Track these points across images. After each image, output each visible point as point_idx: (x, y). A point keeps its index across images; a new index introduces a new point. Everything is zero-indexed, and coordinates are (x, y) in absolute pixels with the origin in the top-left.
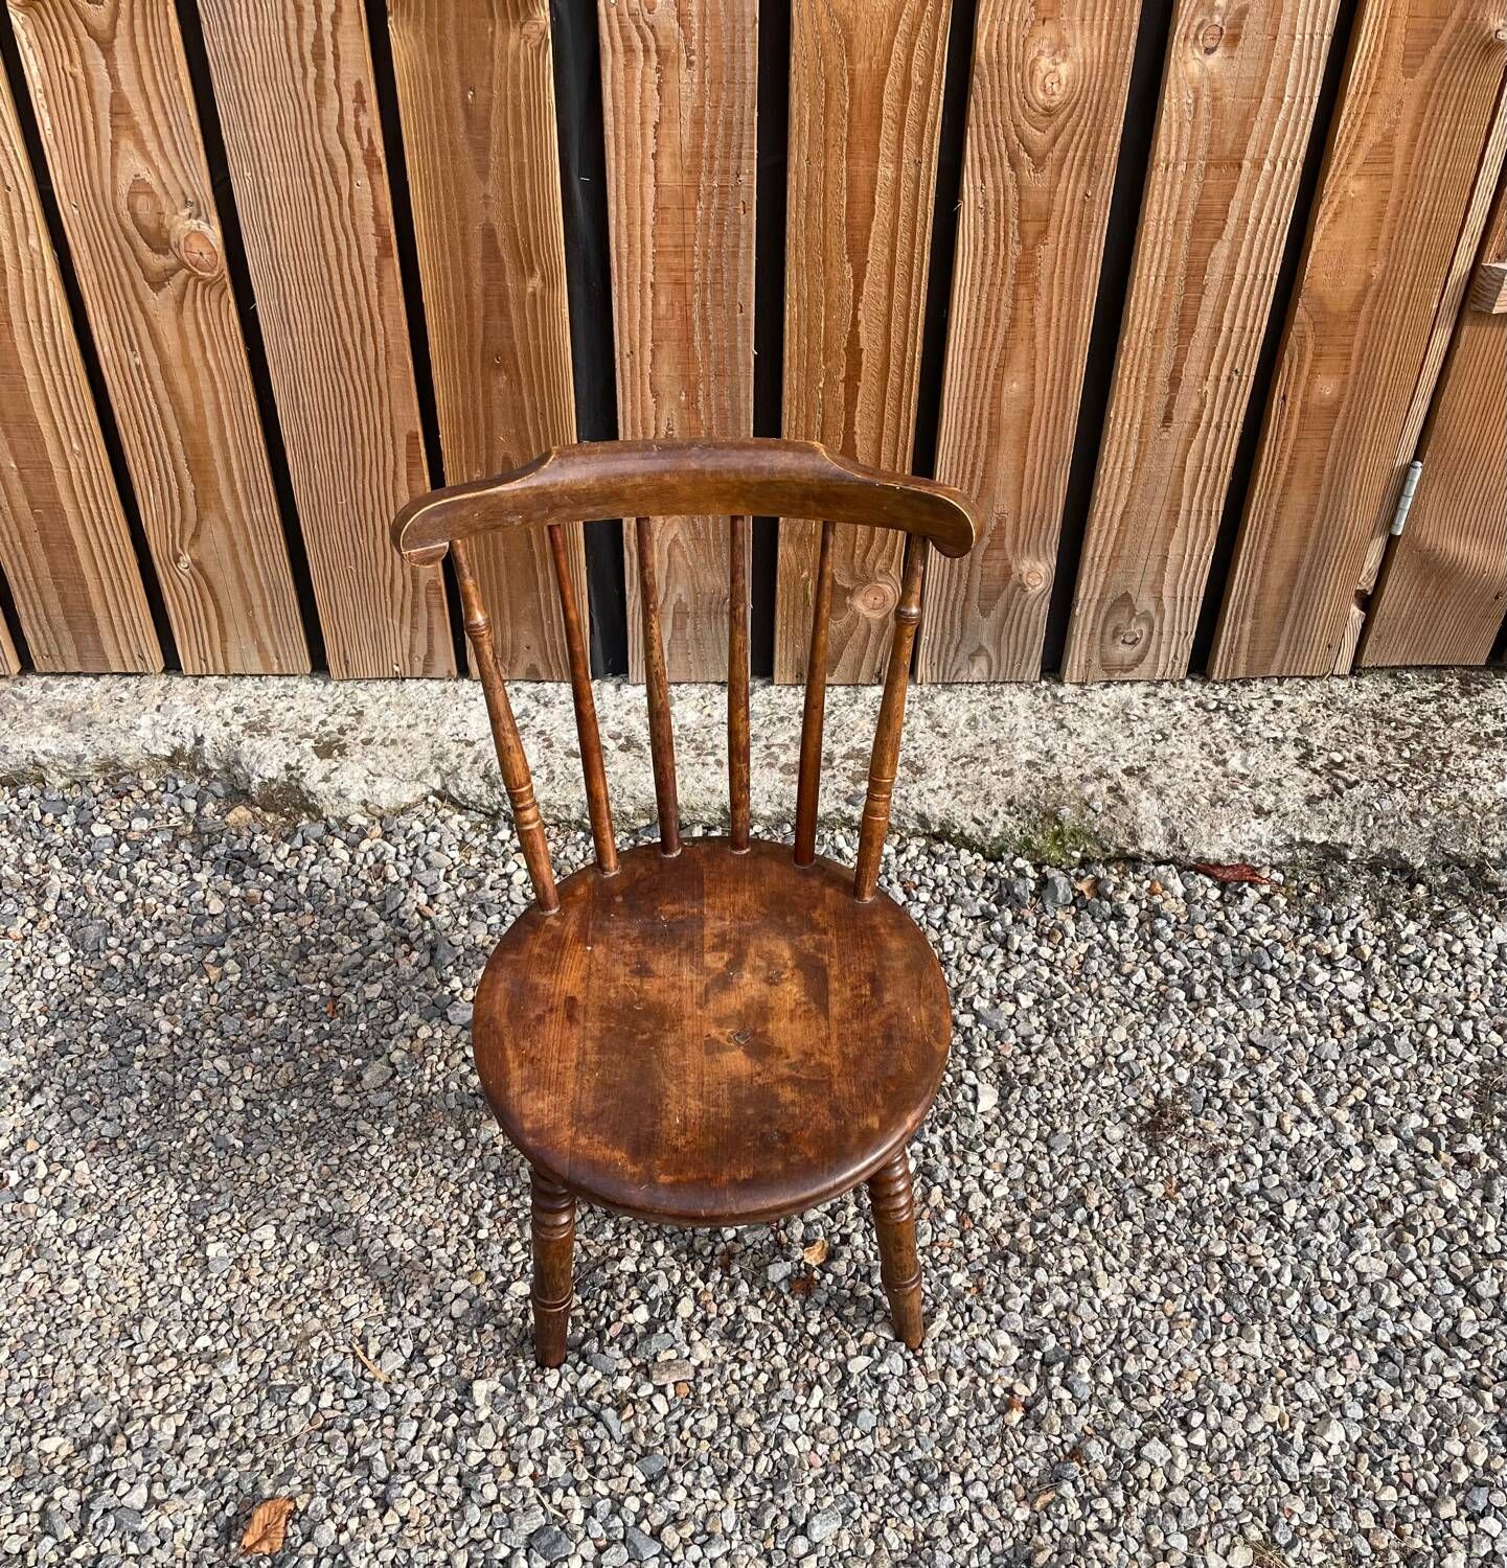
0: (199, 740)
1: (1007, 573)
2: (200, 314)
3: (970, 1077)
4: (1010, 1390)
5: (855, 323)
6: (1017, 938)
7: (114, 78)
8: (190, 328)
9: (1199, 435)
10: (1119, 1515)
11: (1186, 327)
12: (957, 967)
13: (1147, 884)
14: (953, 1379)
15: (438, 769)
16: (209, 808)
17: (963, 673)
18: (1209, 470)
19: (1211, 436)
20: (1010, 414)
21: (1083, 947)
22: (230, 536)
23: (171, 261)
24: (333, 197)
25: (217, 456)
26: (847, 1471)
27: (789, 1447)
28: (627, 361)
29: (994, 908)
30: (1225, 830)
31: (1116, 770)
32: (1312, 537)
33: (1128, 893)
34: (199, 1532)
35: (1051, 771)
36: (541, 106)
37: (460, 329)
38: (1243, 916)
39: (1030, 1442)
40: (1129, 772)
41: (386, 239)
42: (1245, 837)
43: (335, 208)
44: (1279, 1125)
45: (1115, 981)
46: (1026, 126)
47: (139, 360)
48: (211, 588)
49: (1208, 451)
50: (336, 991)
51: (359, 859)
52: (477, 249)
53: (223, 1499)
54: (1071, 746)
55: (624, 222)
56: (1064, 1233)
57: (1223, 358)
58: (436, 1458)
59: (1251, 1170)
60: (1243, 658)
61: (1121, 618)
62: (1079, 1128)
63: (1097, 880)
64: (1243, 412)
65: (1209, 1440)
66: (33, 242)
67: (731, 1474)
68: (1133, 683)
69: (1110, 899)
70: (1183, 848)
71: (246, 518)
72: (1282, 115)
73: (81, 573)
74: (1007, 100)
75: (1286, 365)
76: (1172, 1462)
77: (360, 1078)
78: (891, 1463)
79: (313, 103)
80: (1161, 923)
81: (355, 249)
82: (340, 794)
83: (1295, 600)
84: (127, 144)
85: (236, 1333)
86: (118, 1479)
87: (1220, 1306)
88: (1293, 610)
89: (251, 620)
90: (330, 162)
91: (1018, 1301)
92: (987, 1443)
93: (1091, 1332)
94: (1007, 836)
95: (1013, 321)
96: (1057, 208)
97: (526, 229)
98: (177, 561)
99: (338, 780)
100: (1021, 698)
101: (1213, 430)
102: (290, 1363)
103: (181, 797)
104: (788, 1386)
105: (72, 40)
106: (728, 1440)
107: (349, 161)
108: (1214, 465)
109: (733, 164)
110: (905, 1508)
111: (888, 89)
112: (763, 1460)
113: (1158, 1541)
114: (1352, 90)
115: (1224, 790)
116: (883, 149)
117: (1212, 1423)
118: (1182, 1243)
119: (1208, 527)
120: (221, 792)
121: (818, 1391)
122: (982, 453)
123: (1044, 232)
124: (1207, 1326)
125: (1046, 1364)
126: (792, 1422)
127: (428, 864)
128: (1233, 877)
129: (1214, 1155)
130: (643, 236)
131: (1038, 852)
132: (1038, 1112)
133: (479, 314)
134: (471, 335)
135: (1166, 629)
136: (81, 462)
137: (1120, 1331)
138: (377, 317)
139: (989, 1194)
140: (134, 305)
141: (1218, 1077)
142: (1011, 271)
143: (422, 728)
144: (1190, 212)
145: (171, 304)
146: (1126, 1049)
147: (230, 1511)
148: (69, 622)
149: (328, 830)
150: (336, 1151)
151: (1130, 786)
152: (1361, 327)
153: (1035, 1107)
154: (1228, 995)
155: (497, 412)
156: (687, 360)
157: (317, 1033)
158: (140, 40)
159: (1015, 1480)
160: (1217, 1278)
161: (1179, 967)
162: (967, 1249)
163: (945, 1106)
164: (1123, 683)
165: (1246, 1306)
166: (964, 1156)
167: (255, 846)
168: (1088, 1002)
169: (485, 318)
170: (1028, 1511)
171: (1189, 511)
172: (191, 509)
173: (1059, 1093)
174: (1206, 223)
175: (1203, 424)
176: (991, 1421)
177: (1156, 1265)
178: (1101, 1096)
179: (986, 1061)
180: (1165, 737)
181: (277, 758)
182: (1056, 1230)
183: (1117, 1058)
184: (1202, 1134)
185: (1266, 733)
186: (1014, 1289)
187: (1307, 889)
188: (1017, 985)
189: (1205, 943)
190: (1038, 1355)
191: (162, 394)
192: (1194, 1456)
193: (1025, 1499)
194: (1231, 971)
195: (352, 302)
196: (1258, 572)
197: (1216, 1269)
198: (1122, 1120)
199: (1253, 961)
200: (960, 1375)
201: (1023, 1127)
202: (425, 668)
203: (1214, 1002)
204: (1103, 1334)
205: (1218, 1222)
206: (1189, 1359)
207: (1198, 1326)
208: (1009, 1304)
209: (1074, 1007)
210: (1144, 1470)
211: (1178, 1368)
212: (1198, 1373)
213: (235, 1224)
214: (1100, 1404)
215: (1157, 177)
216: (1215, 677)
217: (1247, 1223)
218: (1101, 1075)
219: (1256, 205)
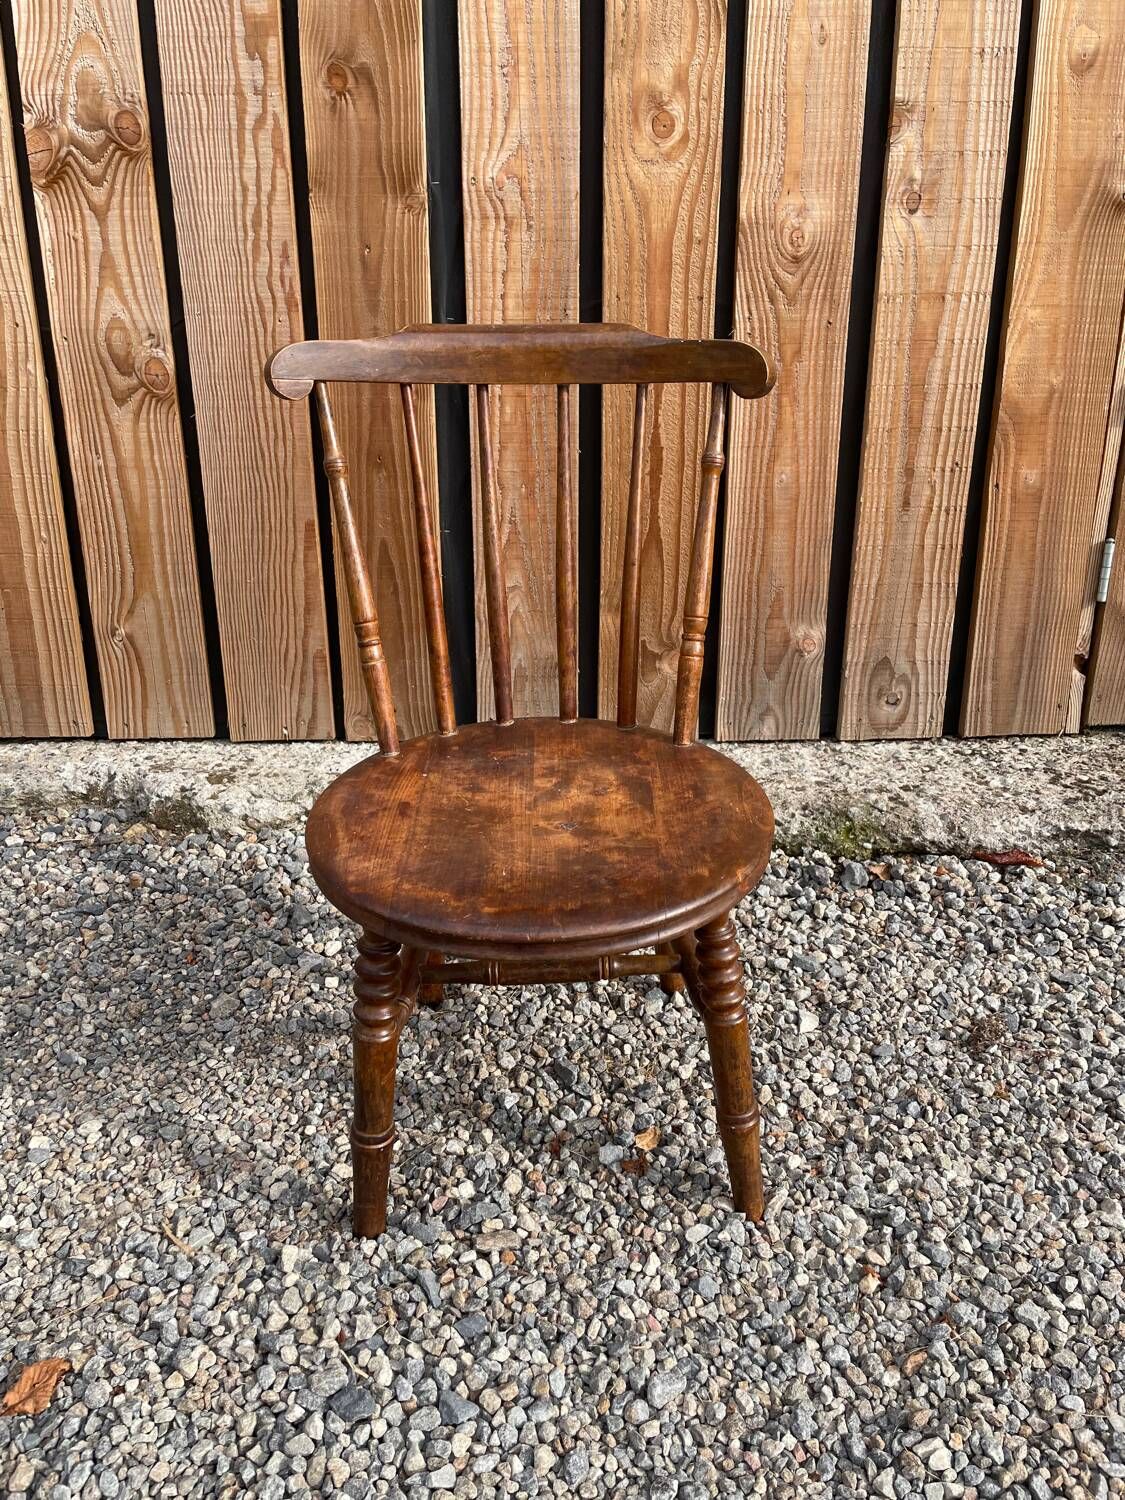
0: (112, 777)
1: (787, 641)
2: (152, 424)
3: (791, 1004)
4: (863, 1260)
5: (657, 426)
6: (822, 907)
7: (105, 241)
8: (143, 435)
9: (933, 518)
10: (1001, 1381)
11: (914, 429)
12: (770, 929)
13: (934, 869)
14: (800, 1248)
15: (311, 792)
16: (111, 827)
17: (755, 731)
18: (943, 549)
19: (942, 519)
20: (780, 502)
21: (883, 915)
22: (159, 612)
23: (135, 381)
24: (260, 330)
25: (155, 542)
26: (690, 1334)
27: (624, 1311)
29: (797, 886)
30: (997, 823)
31: (895, 787)
32: (1033, 607)
33: (918, 874)
35: (838, 786)
36: (419, 258)
37: (351, 435)
38: (1025, 890)
39: (891, 1308)
40: (906, 788)
42: (1016, 829)
43: (261, 339)
44: (1097, 1040)
45: (916, 937)
46: (779, 270)
47: (101, 461)
48: (138, 658)
49: (941, 531)
50: (198, 948)
51: (234, 855)
54: (852, 774)
56: (901, 1125)
57: (945, 453)
58: (234, 1322)
59: (1078, 1072)
60: (988, 718)
61: (883, 680)
62: (901, 1042)
63: (889, 866)
64: (966, 498)
65: (1089, 1305)
66: (30, 366)
67: (560, 1336)
68: (898, 741)
69: (903, 879)
70: (962, 837)
71: (173, 596)
72: (972, 259)
73: (34, 646)
74: (764, 251)
75: (996, 458)
76: (1050, 1325)
77: (208, 1009)
78: (740, 1330)
79: (250, 259)
80: (952, 896)
82: (226, 809)
83: (1026, 663)
84: (109, 291)
85: (43, 1214)
87: (1074, 1186)
88: (1025, 673)
89: (169, 686)
90: (260, 302)
91: (861, 1180)
92: (843, 1312)
93: (942, 1207)
94: (804, 834)
95: (780, 421)
96: (808, 334)
98: (113, 635)
99: (224, 798)
100: (806, 751)
101: (943, 513)
102: (92, 1242)
103: (88, 820)
104: (622, 1254)
105: (77, 212)
106: (557, 1305)
107: (274, 303)
108: (947, 543)
109: (561, 301)
110: (757, 1371)
111: (676, 242)
112: (596, 1324)
113: (1050, 1403)
114: (1021, 239)
115: (989, 795)
116: (673, 289)
117: (1089, 1287)
118: (1021, 1134)
119: (947, 598)
120: (123, 817)
121: (654, 1261)
122: (760, 534)
123: (798, 352)
124: (1063, 1199)
125: (897, 1237)
126: (626, 1286)
127: (294, 859)
128: (1009, 862)
129: (1038, 1060)
131: (833, 845)
132: (859, 1033)
133: (366, 422)
134: (359, 438)
135: (921, 690)
136: (46, 550)
137: (972, 1209)
138: (288, 425)
139: (819, 1093)
140: (102, 416)
141: (1028, 1004)
143: (302, 767)
144: (907, 334)
145: (131, 416)
146: (935, 984)
148: (19, 691)
150: (175, 1065)
151: (906, 796)
152: (1050, 427)
153: (856, 1027)
154: (1023, 946)
155: (377, 502)
156: (526, 459)
157: (174, 977)
158: (127, 212)
159: (879, 1345)
160: (1065, 1160)
161: (974, 927)
162: (802, 1139)
163: (768, 1028)
164: (890, 741)
165: (1100, 1184)
166: (791, 1064)
167: (145, 852)
168: (894, 951)
169: (372, 424)
170: (898, 1376)
171: (931, 584)
172: (129, 588)
173: (877, 1017)
174: (921, 344)
175: (935, 509)
176: (846, 1288)
177: (997, 1152)
178: (918, 1019)
179: (804, 993)
180: (932, 769)
181: (173, 784)
182: (891, 1121)
183: (929, 991)
184: (1023, 1044)
185: (1019, 766)
186: (855, 1167)
187: (1078, 871)
188: (826, 941)
189: (995, 910)
190: (888, 1230)
191: (116, 490)
192: (1074, 1319)
193: (893, 1363)
194: (1023, 929)
195: (269, 413)
196: (992, 638)
197: (1061, 1153)
198: (942, 1038)
199: (1041, 921)
200: (807, 1246)
201: (846, 1043)
202: (308, 734)
203: (1012, 951)
204: (955, 1210)
205: (1054, 1115)
206: (1050, 1229)
207: (1054, 1202)
208: (852, 1180)
209: (882, 954)
210: (1022, 1332)
211: (1040, 1238)
212: (1063, 1242)
213: (63, 1122)
214: (962, 1272)
215: (881, 307)
216: (967, 734)
217: (1085, 1115)
218: (916, 1003)
219: (959, 329)
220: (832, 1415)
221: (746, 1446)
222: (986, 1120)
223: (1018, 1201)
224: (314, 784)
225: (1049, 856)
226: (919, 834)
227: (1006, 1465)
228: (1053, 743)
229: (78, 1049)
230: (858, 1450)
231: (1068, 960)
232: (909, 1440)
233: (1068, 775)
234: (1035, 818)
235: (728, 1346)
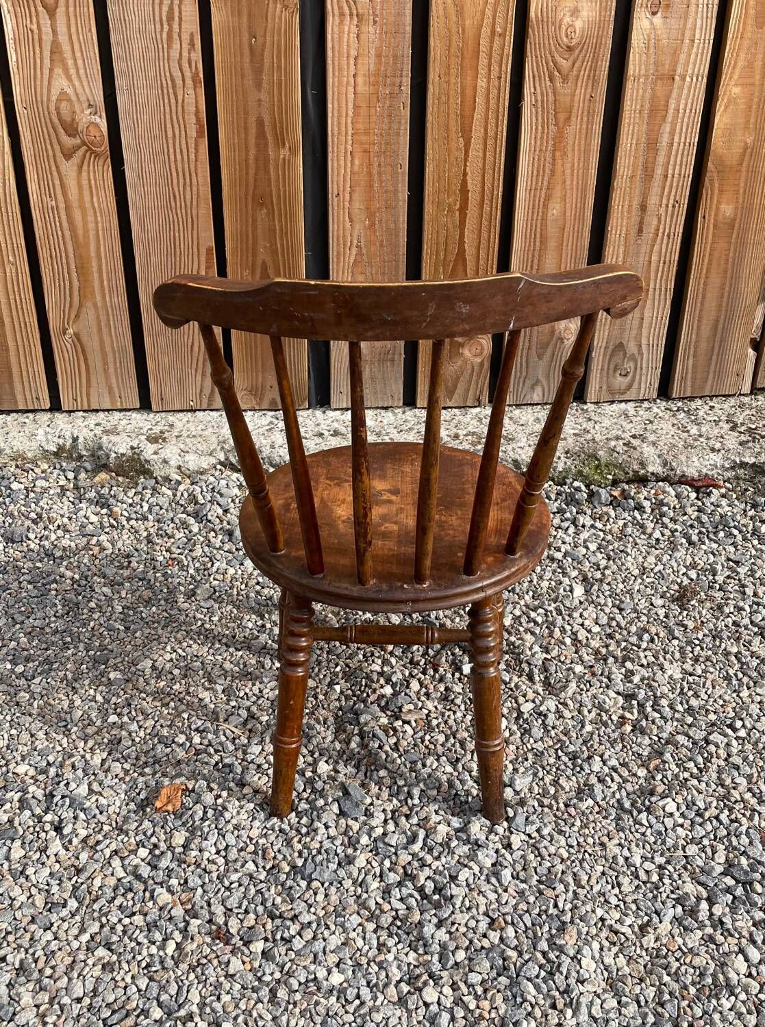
0: (75, 439)
1: (553, 334)
2: (92, 174)
3: (566, 581)
4: (622, 717)
5: (465, 174)
6: (581, 519)
7: (54, 32)
8: (85, 182)
9: (658, 241)
10: (701, 772)
11: (648, 175)
13: (653, 491)
14: (586, 713)
15: (223, 448)
16: (83, 475)
17: (528, 397)
18: (664, 263)
19: (665, 242)
20: (552, 230)
21: (621, 523)
22: (98, 317)
23: (77, 141)
24: (173, 101)
25: (94, 264)
26: (530, 756)
28: (336, 199)
29: (564, 506)
30: (695, 459)
31: (627, 435)
32: (724, 304)
33: (643, 495)
34: (124, 807)
35: (589, 437)
36: (292, 46)
37: (240, 181)
38: (712, 504)
39: (639, 740)
40: (634, 437)
41: (201, 126)
42: (707, 463)
43: (174, 108)
44: (755, 595)
45: (642, 536)
46: (557, 56)
47: (53, 203)
48: (83, 351)
49: (664, 251)
50: (173, 556)
51: (179, 494)
52: (253, 131)
53: (137, 791)
54: (597, 427)
55: (336, 115)
56: (639, 647)
57: (670, 193)
59: (744, 613)
60: (689, 383)
61: (618, 359)
62: (636, 601)
63: (624, 491)
64: (682, 226)
65: (749, 734)
67: (458, 760)
68: (626, 401)
69: (633, 499)
70: (672, 470)
71: (108, 304)
72: (694, 50)
73: (6, 342)
74: (547, 42)
75: (704, 198)
76: (728, 745)
77: (194, 594)
78: (556, 753)
79: (165, 46)
80: (665, 509)
81: (183, 133)
82: (165, 462)
83: (717, 345)
84: (58, 71)
85: (134, 713)
86: (68, 783)
87: (740, 675)
88: (716, 351)
89: (106, 371)
90: (173, 80)
91: (618, 676)
92: (613, 743)
93: (665, 689)
94: (567, 471)
95: (553, 172)
96: (576, 105)
97: (281, 118)
98: (65, 333)
99: (163, 454)
101: (665, 237)
102: (170, 726)
103: (64, 471)
106: (453, 745)
107: (183, 80)
108: (667, 259)
109: (398, 80)
110: (570, 772)
111: (483, 35)
113: (728, 781)
114: (730, 35)
115: (690, 441)
116: (480, 71)
117: (749, 726)
118: (710, 649)
119: (666, 299)
120: (89, 468)
121: (504, 721)
122: (536, 254)
123: (569, 118)
124: (735, 682)
125: (641, 706)
127: (221, 495)
128: (702, 486)
129: (720, 608)
130: (346, 123)
131: (587, 477)
132: (611, 596)
133: (252, 172)
134: (247, 186)
135: (644, 365)
136: (14, 270)
137: (682, 690)
138: (193, 174)
139: (589, 631)
140: (54, 168)
141: (714, 575)
142: (551, 142)
143: (210, 430)
144: (647, 106)
145: (75, 168)
146: (656, 565)
147: (142, 796)
149: (157, 482)
150: (184, 628)
151: (635, 442)
152: (744, 174)
153: (607, 593)
154: (711, 540)
155: (259, 231)
156: (370, 199)
157: (164, 575)
159: (634, 757)
160: (736, 662)
161: (680, 529)
162: (580, 658)
163: (553, 595)
164: (621, 402)
165: (755, 674)
166: (569, 615)
167: (112, 493)
168: (629, 545)
169: (256, 174)
170: (645, 771)
171: (655, 289)
172: (76, 299)
173: (621, 586)
174: (657, 112)
175: (660, 234)
176: (613, 731)
177: (696, 660)
178: (646, 587)
179: (574, 573)
180: (651, 422)
181: (124, 444)
182: (633, 645)
183: (652, 570)
184: (711, 599)
185: (709, 419)
186: (614, 669)
187: (746, 490)
188: (585, 541)
189: (693, 517)
190: (634, 702)
191: (65, 225)
192: (741, 742)
193: (643, 765)
194: (710, 529)
195: (180, 166)
196: (695, 327)
197: (733, 658)
198: (662, 597)
199: (723, 523)
200: (589, 712)
201: (602, 602)
202: (209, 405)
203: (704, 543)
204: (673, 690)
205: (729, 638)
206: (727, 698)
207: (730, 683)
208: (613, 676)
209: (622, 548)
210: (712, 748)
211: (721, 702)
212: (734, 704)
213: (125, 663)
214: (678, 720)
215: (629, 86)
216: (674, 396)
217: (747, 637)
218: (645, 577)
219: (683, 102)
220: (611, 790)
221: (567, 806)
222: (689, 643)
223: (709, 684)
224: (224, 442)
225: (728, 481)
226: (644, 468)
227: (706, 809)
228: (732, 401)
229: (115, 621)
230: (627, 805)
231: (739, 547)
232: (654, 799)
233: (742, 424)
234: (720, 455)
235: (552, 761)
